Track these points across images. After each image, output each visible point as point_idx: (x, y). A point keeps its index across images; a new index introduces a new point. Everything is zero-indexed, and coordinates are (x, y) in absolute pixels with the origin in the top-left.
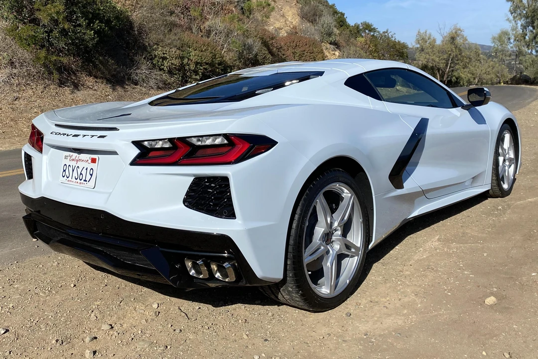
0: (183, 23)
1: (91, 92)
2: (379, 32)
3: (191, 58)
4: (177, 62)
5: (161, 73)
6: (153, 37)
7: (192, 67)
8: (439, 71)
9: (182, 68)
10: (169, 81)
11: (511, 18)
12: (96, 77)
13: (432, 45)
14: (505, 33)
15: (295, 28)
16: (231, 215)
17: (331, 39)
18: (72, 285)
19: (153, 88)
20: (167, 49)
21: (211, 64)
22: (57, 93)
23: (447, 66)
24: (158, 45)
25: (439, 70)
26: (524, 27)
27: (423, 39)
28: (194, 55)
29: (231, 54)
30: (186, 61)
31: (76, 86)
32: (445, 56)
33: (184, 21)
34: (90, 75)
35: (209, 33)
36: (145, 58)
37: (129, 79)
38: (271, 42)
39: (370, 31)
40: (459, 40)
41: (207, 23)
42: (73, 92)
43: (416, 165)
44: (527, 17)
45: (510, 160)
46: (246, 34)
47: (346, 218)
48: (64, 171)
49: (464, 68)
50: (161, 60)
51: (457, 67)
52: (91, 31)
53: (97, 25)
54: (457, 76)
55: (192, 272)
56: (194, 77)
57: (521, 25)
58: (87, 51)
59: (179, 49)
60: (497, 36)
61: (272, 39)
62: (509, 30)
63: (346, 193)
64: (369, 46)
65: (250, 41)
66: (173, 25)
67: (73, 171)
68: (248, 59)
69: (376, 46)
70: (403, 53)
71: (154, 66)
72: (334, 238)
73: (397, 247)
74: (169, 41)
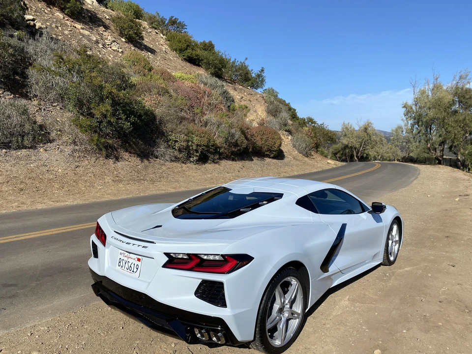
0: (189, 117)
1: (127, 163)
2: (317, 124)
3: (194, 141)
4: (184, 144)
5: (174, 150)
6: (169, 126)
7: (194, 148)
8: (355, 150)
9: (187, 148)
10: (178, 156)
11: (405, 118)
12: (130, 153)
13: (353, 132)
14: (400, 128)
15: (263, 120)
16: (224, 305)
17: (286, 128)
18: (121, 328)
19: (167, 161)
20: (178, 135)
21: (207, 146)
22: (104, 163)
23: (361, 146)
24: (172, 132)
25: (355, 148)
26: (413, 126)
27: (346, 128)
28: (196, 140)
29: (221, 139)
30: (190, 143)
31: (117, 159)
32: (360, 140)
33: (189, 116)
34: (127, 151)
35: (206, 124)
36: (163, 141)
37: (152, 154)
38: (247, 131)
39: (312, 123)
40: (369, 130)
41: (205, 117)
42: (115, 163)
43: (337, 256)
44: (415, 119)
45: (396, 242)
46: (231, 126)
47: (293, 297)
48: (120, 262)
49: (372, 149)
50: (174, 142)
51: (368, 147)
52: (128, 122)
53: (132, 119)
54: (367, 153)
55: (199, 335)
56: (195, 154)
57: (411, 124)
58: (125, 135)
59: (186, 135)
60: (394, 129)
61: (248, 129)
62: (403, 125)
63: (294, 282)
64: (311, 134)
65: (233, 131)
66: (183, 119)
67: (125, 263)
68: (231, 143)
69: (315, 133)
70: (332, 139)
71: (169, 146)
72: (285, 309)
73: (322, 304)
74: (180, 130)
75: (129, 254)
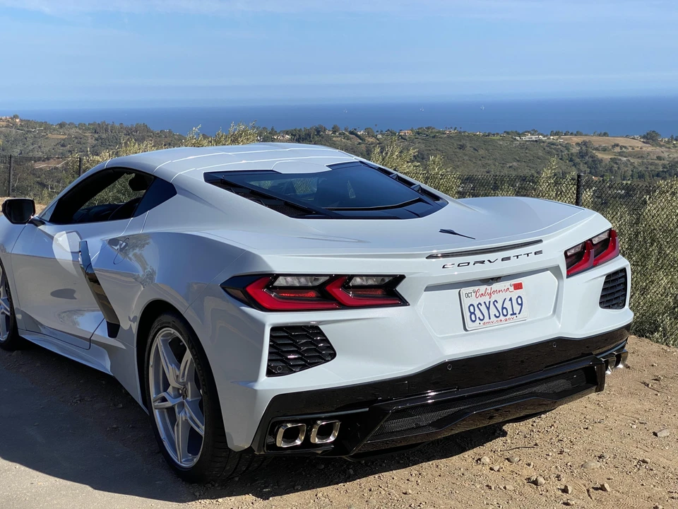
67: (488, 309)
75: (489, 287)
